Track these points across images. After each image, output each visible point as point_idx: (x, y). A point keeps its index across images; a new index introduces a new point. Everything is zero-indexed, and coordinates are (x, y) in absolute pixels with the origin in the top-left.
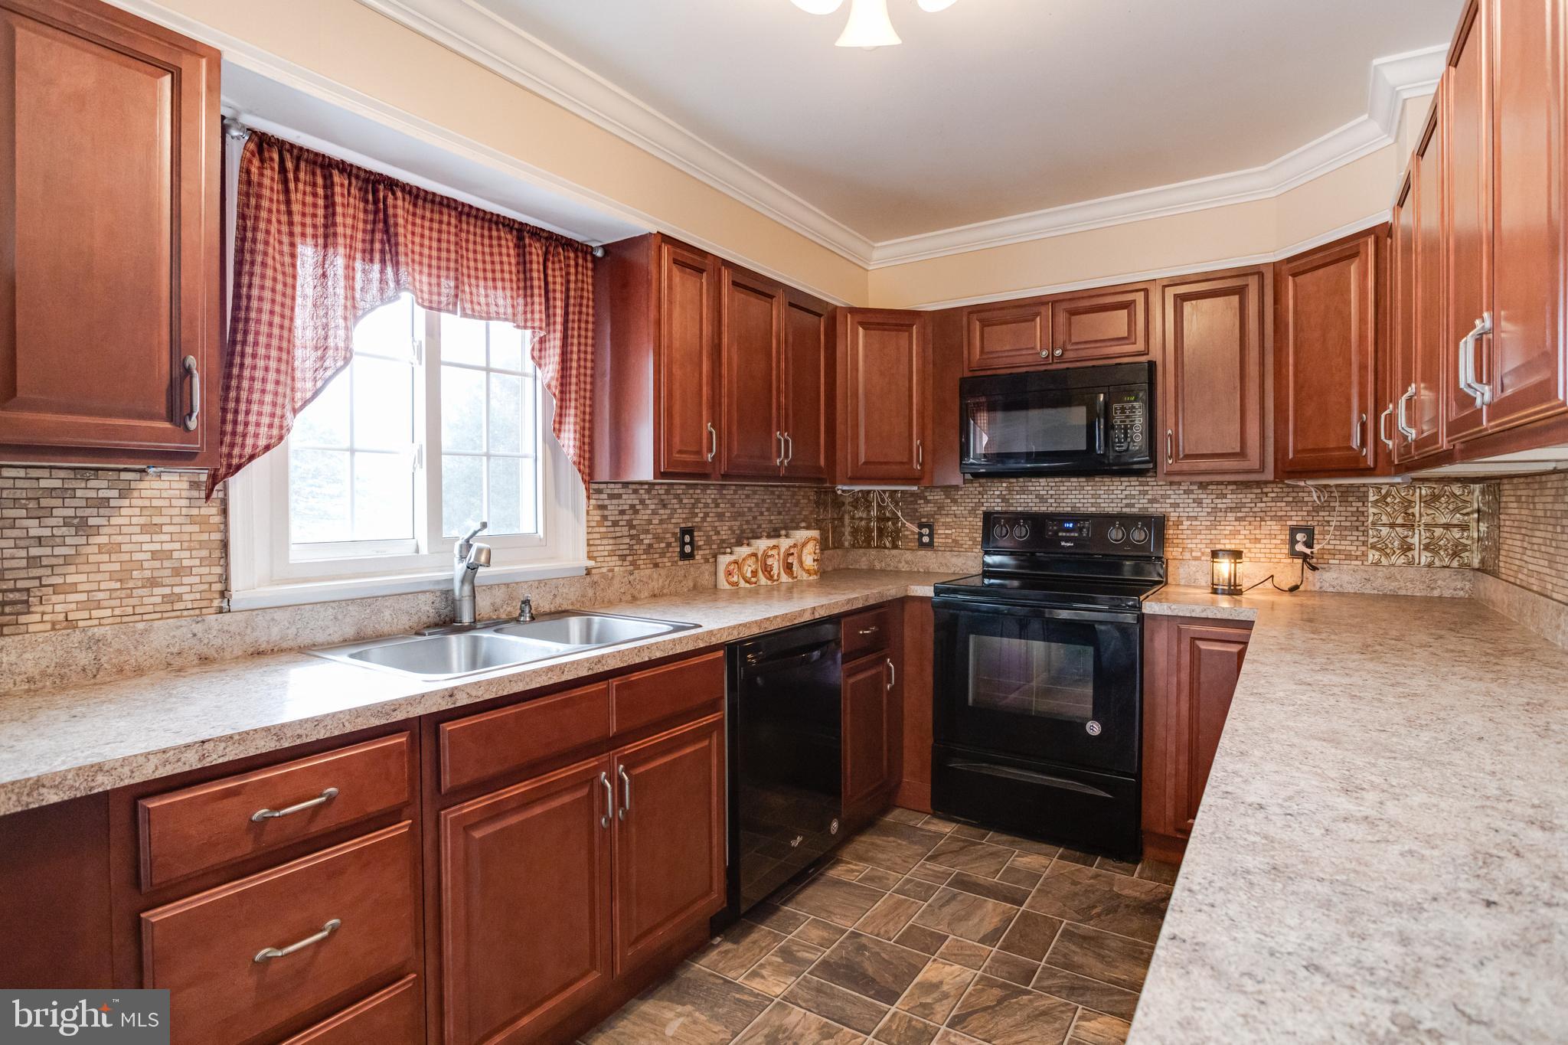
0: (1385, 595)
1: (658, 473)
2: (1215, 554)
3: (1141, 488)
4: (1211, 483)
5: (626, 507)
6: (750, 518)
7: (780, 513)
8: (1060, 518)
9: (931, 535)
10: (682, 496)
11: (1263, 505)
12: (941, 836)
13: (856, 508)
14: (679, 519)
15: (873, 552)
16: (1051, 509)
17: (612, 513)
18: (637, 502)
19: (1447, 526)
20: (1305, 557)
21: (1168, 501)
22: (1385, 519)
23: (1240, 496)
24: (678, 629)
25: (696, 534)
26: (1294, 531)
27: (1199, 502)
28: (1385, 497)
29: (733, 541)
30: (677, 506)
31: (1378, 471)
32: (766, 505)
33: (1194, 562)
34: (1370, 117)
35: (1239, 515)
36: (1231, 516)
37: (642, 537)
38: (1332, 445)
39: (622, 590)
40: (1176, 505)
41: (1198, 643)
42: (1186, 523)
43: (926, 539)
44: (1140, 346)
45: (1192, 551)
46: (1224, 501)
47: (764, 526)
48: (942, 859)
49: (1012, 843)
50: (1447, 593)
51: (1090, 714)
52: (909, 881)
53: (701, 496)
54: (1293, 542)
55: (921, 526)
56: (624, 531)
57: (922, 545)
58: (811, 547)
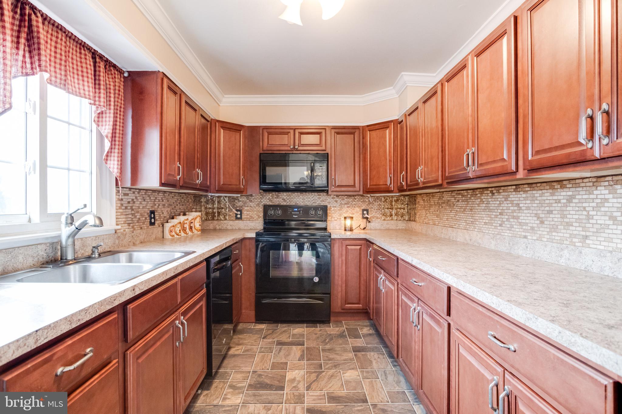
0: (386, 229)
1: (162, 184)
2: (345, 218)
3: (318, 197)
4: (340, 195)
5: (130, 200)
6: (174, 207)
7: (183, 205)
8: (291, 207)
9: (241, 214)
10: (151, 196)
11: (355, 202)
12: (263, 329)
13: (208, 204)
14: (149, 207)
15: (215, 222)
16: (288, 204)
17: (125, 202)
18: (134, 198)
19: (400, 208)
20: (367, 218)
21: (327, 201)
22: (387, 207)
23: (348, 199)
24: (187, 254)
25: (156, 213)
26: (363, 210)
27: (336, 201)
28: (386, 200)
29: (168, 217)
30: (149, 200)
31: (394, 192)
32: (179, 201)
33: (335, 222)
34: (393, 88)
35: (348, 205)
36: (346, 206)
37: (136, 214)
38: (381, 184)
39: (129, 240)
40: (329, 203)
41: (348, 246)
42: (333, 208)
43: (239, 216)
44: (323, 148)
45: (334, 218)
46: (344, 201)
47: (178, 211)
48: (268, 337)
49: (288, 326)
50: (400, 228)
51: (314, 274)
52: (261, 348)
53: (157, 196)
54: (363, 214)
55: (237, 210)
56: (129, 211)
57: (237, 218)
58: (198, 219)
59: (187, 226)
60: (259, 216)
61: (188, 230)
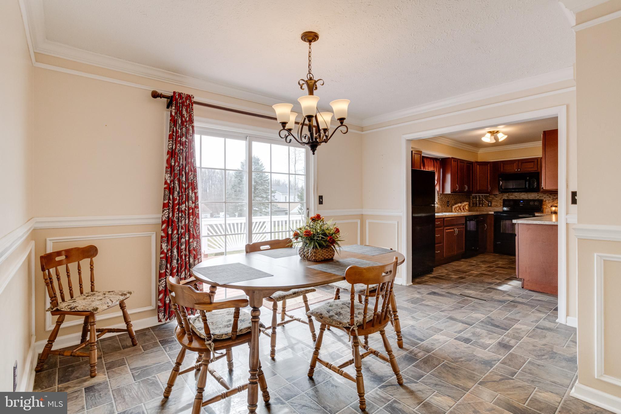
1: (452, 192)
2: (552, 206)
6: (456, 200)
8: (520, 200)
9: (491, 204)
10: (448, 196)
15: (477, 207)
18: (442, 197)
21: (543, 197)
25: (449, 202)
29: (455, 204)
30: (447, 198)
32: (459, 198)
33: (548, 207)
39: (441, 210)
40: (545, 198)
42: (547, 201)
44: (536, 169)
45: (547, 205)
53: (450, 196)
55: (489, 202)
56: (441, 201)
57: (489, 206)
58: (467, 205)
59: (462, 208)
60: (501, 205)
61: (462, 209)
